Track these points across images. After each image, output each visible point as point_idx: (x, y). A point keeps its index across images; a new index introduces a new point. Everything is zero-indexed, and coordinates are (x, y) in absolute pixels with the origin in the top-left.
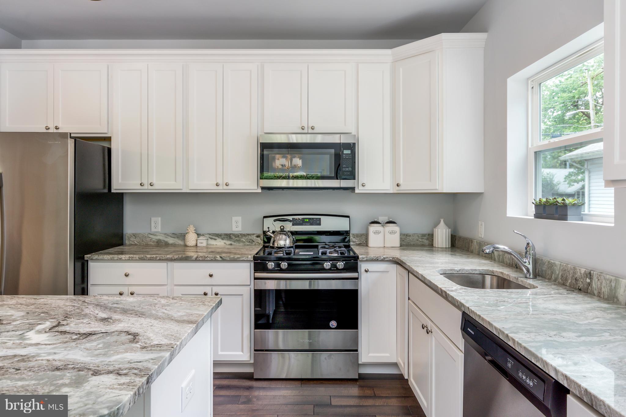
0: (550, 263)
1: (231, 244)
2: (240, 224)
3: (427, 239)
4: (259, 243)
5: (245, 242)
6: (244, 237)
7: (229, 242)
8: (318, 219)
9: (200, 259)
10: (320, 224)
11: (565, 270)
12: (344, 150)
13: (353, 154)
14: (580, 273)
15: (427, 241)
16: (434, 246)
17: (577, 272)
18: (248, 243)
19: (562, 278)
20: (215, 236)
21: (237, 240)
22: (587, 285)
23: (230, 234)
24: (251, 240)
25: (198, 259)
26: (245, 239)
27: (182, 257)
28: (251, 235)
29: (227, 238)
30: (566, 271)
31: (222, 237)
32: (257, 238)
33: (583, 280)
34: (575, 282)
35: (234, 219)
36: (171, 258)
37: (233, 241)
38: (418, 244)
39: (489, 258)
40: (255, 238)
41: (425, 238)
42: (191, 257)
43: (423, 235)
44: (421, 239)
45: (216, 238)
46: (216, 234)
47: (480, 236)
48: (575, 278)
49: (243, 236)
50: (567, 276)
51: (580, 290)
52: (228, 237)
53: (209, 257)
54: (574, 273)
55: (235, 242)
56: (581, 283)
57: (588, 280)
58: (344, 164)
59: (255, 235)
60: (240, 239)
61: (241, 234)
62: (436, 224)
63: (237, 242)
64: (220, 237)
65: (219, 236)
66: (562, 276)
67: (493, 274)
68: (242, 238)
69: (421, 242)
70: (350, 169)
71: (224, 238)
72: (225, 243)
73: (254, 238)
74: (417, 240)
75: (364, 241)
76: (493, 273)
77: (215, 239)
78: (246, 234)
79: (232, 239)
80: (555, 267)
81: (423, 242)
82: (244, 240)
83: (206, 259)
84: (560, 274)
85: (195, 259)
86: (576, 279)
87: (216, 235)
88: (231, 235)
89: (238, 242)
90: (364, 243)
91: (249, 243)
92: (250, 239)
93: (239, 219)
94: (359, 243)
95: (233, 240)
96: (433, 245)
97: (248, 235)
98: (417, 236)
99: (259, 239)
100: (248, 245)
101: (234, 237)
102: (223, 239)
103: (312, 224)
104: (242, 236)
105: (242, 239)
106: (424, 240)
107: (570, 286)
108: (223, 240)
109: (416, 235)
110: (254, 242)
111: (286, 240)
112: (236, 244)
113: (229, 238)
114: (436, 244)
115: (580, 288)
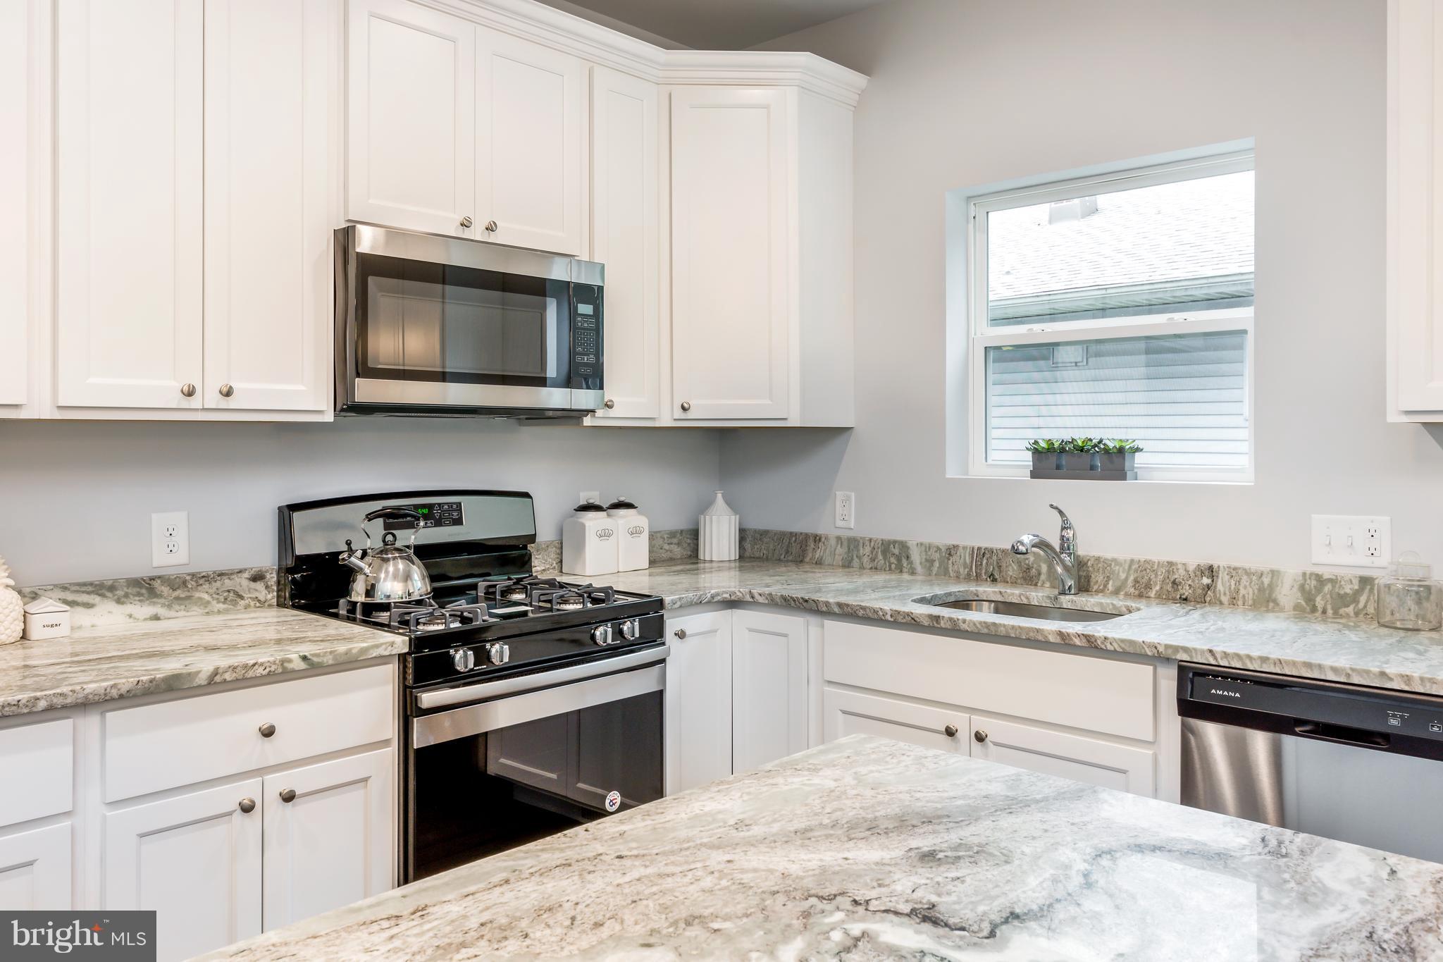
0: (1102, 560)
1: (156, 615)
2: (181, 538)
3: (678, 543)
4: (259, 601)
5: (208, 602)
6: (206, 586)
7: (147, 610)
8: (455, 506)
9: (228, 677)
10: (458, 522)
11: (1145, 570)
12: (579, 305)
13: (598, 315)
14: (1185, 570)
15: (679, 549)
16: (701, 556)
17: (1178, 569)
18: (221, 606)
19: (1137, 586)
20: (88, 593)
21: (177, 598)
22: (1203, 589)
23: (152, 579)
24: (231, 594)
25: (218, 679)
26: (210, 591)
27: (151, 681)
28: (232, 574)
29: (139, 594)
30: (1148, 570)
31: (120, 593)
32: (253, 585)
33: (1193, 581)
34: (1173, 587)
35: (159, 521)
36: (105, 695)
37: (163, 605)
38: (663, 559)
39: (890, 569)
40: (245, 583)
41: (675, 541)
42: (189, 674)
43: (673, 534)
44: (669, 544)
45: (91, 601)
46: (91, 584)
47: (840, 523)
48: (1172, 580)
49: (201, 581)
50: (1150, 579)
51: (1186, 599)
52: (144, 591)
53: (262, 664)
54: (1168, 572)
55: (169, 607)
56: (1188, 588)
57: (1206, 581)
58: (578, 343)
59: (246, 575)
60: (189, 594)
61: (193, 575)
62: (705, 506)
63: (180, 605)
64: (109, 594)
65: (103, 589)
66: (1136, 581)
67: (976, 598)
68: (197, 590)
69: (667, 551)
70: (592, 359)
71: (126, 595)
72: (130, 616)
73: (243, 582)
74: (661, 549)
75: (555, 562)
76: (978, 596)
77: (88, 606)
78: (214, 572)
79: (160, 596)
80: (1117, 567)
81: (671, 551)
82: (206, 597)
83: (250, 674)
84: (1132, 578)
85: (206, 683)
86: (1174, 583)
87: (90, 589)
88: (157, 584)
89: (183, 607)
90: (554, 568)
91: (224, 603)
92: (229, 591)
93: (178, 519)
94: (543, 568)
95: (162, 601)
96: (697, 556)
97: (221, 575)
98: (661, 537)
99: (259, 586)
100: (219, 612)
101: (165, 590)
102: (123, 599)
103: (439, 523)
104: (197, 582)
105: (197, 595)
106: (672, 546)
107: (1159, 596)
108: (123, 603)
109: (659, 535)
110: (242, 597)
111: (407, 577)
112: (173, 614)
113: (146, 595)
114: (705, 554)
115: (1184, 597)
